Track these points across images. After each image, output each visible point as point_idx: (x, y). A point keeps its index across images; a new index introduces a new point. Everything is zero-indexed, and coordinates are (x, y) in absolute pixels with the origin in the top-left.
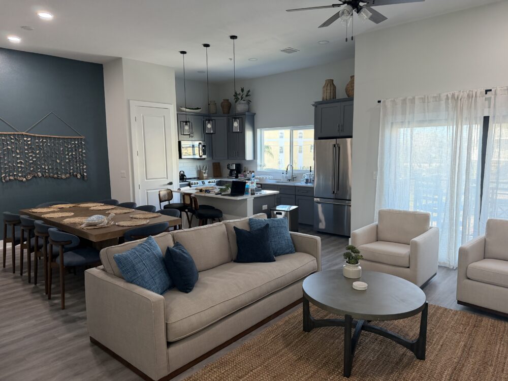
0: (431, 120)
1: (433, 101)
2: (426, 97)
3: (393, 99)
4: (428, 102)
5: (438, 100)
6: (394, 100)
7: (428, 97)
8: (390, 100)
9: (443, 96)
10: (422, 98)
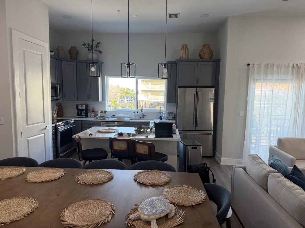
0: (282, 79)
1: (284, 68)
2: (280, 65)
3: (258, 64)
4: (281, 68)
5: (287, 67)
6: (260, 65)
7: (281, 65)
8: (256, 64)
9: (291, 65)
10: (278, 65)
